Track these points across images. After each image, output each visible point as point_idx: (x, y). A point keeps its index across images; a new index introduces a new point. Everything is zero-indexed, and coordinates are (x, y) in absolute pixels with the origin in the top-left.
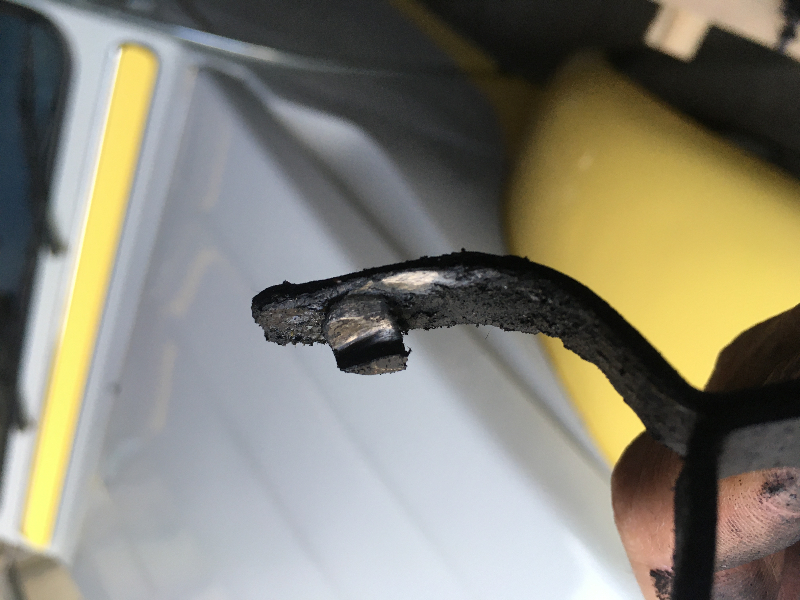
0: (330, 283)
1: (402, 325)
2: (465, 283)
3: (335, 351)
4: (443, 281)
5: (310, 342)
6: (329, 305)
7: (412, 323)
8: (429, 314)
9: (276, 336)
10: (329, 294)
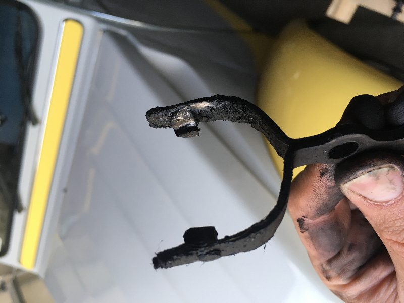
0: (173, 107)
1: (197, 121)
2: (219, 106)
3: (174, 130)
4: (211, 105)
5: (166, 127)
6: (173, 114)
7: (200, 120)
8: (207, 117)
9: (154, 125)
10: (172, 110)
